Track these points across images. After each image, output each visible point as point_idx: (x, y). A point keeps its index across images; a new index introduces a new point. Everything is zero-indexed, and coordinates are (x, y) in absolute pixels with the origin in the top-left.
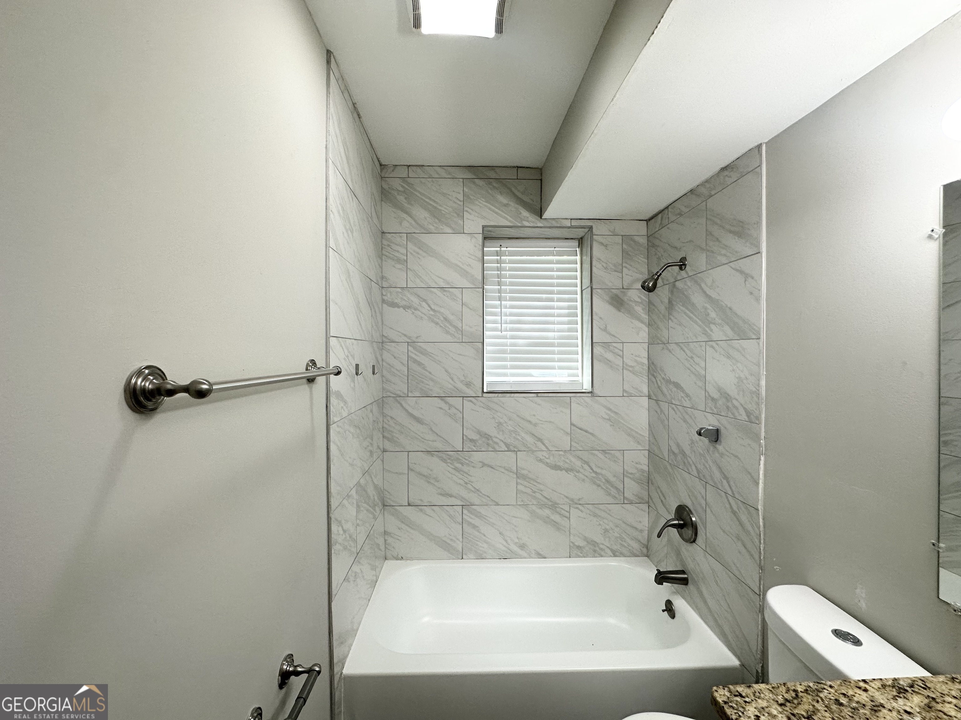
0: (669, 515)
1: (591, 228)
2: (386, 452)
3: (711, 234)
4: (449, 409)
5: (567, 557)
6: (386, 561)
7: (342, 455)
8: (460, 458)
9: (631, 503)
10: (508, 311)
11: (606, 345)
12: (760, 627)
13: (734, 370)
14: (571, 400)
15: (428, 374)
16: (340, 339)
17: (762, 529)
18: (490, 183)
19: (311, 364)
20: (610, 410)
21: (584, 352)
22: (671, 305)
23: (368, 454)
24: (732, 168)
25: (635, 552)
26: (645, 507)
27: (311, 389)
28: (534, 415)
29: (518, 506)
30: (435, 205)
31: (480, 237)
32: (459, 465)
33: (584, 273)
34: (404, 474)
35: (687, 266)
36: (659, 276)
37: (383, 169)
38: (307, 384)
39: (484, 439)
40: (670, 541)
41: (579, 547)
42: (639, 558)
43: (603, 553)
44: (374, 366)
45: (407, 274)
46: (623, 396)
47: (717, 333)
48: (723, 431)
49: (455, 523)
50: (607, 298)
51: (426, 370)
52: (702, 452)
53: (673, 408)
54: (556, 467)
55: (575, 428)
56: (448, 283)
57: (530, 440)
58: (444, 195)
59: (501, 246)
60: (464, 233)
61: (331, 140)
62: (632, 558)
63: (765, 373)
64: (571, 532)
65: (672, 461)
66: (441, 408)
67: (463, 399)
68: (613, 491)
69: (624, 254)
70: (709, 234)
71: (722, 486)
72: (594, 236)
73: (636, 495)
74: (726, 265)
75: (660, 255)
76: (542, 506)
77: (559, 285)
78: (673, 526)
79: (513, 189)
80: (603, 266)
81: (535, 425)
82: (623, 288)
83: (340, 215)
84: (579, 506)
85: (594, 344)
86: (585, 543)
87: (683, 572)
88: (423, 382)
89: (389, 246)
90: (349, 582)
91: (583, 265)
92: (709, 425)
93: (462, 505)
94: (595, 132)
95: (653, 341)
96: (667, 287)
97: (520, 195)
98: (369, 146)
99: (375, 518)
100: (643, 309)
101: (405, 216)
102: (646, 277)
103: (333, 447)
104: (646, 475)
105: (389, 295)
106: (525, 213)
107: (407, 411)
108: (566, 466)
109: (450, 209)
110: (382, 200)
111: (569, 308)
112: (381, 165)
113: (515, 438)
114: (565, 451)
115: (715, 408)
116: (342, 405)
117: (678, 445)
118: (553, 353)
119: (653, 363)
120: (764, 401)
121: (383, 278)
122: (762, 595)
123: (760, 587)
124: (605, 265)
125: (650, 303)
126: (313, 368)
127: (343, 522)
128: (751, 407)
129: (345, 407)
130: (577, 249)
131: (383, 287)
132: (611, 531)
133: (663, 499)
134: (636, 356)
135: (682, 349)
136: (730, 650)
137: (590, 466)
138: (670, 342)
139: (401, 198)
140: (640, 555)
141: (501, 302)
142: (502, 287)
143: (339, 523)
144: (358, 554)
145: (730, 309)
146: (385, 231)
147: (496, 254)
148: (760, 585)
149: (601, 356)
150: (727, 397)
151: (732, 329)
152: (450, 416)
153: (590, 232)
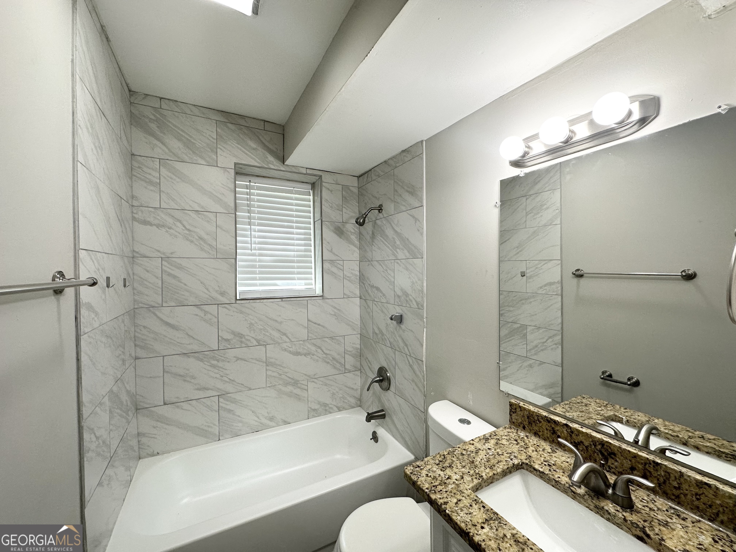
0: (373, 375)
1: (321, 177)
2: (138, 359)
3: (397, 191)
4: (205, 315)
5: (306, 419)
6: (141, 460)
7: (94, 364)
8: (216, 356)
9: (350, 372)
10: (257, 234)
11: (332, 262)
12: (424, 431)
13: (410, 278)
14: (307, 302)
15: (183, 285)
16: (90, 252)
17: (425, 373)
18: (241, 129)
19: (58, 276)
20: (335, 308)
21: (316, 268)
22: (373, 236)
23: (121, 362)
24: (408, 152)
25: (353, 405)
26: (358, 373)
27: (58, 300)
28: (280, 316)
29: (268, 388)
30: (189, 138)
31: (232, 172)
32: (215, 362)
33: (316, 209)
34: (159, 377)
35: (383, 211)
36: (366, 216)
37: (132, 95)
38: (54, 295)
39: (237, 338)
40: (374, 393)
41: (314, 410)
42: (355, 409)
43: (331, 411)
44: (125, 280)
45: (160, 195)
46: (344, 298)
47: (401, 254)
48: (405, 316)
49: (212, 411)
50: (332, 228)
51: (181, 282)
52: (392, 331)
53: (375, 304)
54: (297, 354)
55: (311, 323)
56: (202, 207)
57: (276, 334)
58: (198, 130)
59: (250, 181)
60: (217, 166)
61: (77, 54)
62: (351, 410)
63: (426, 279)
64: (309, 400)
65: (375, 339)
66: (197, 315)
67: (218, 306)
68: (338, 365)
69: (343, 198)
70: (395, 191)
71: (404, 350)
72: (323, 183)
73: (354, 366)
74: (405, 212)
75: (366, 202)
76: (286, 384)
77: (297, 216)
78: (376, 381)
79: (260, 137)
80: (329, 205)
81: (281, 323)
82: (343, 222)
83: (88, 132)
84: (315, 380)
85: (324, 261)
86: (319, 406)
87: (382, 411)
88: (178, 293)
89: (139, 167)
90: (103, 486)
91: (315, 203)
92: (397, 313)
93: (218, 396)
94: (327, 109)
95: (363, 259)
96: (371, 223)
97: (267, 144)
98: (117, 70)
99: (129, 422)
100: (356, 238)
101: (158, 143)
102: (357, 216)
103: (84, 358)
104: (359, 351)
105: (140, 213)
106: (271, 158)
107: (161, 320)
108: (305, 351)
109: (205, 145)
110: (131, 124)
111: (305, 234)
112: (130, 91)
113: (264, 334)
114: (304, 341)
115: (400, 302)
116: (93, 316)
117: (379, 328)
118: (293, 267)
119: (362, 274)
120: (425, 296)
121: (133, 197)
122: (426, 412)
123: (424, 407)
124: (331, 205)
125: (360, 233)
126: (61, 279)
127: (95, 429)
128: (419, 300)
129: (96, 318)
130: (311, 191)
131: (133, 206)
132: (337, 394)
133: (370, 365)
134: (352, 270)
135: (380, 265)
136: (409, 451)
137: (321, 350)
138: (373, 260)
139: (153, 126)
140: (356, 406)
141: (251, 227)
142: (251, 214)
143: (92, 430)
144: (111, 458)
145: (408, 239)
146: (135, 153)
147: (246, 187)
148: (424, 406)
149: (329, 270)
150: (406, 294)
151: (409, 252)
152: (205, 320)
153: (320, 179)
